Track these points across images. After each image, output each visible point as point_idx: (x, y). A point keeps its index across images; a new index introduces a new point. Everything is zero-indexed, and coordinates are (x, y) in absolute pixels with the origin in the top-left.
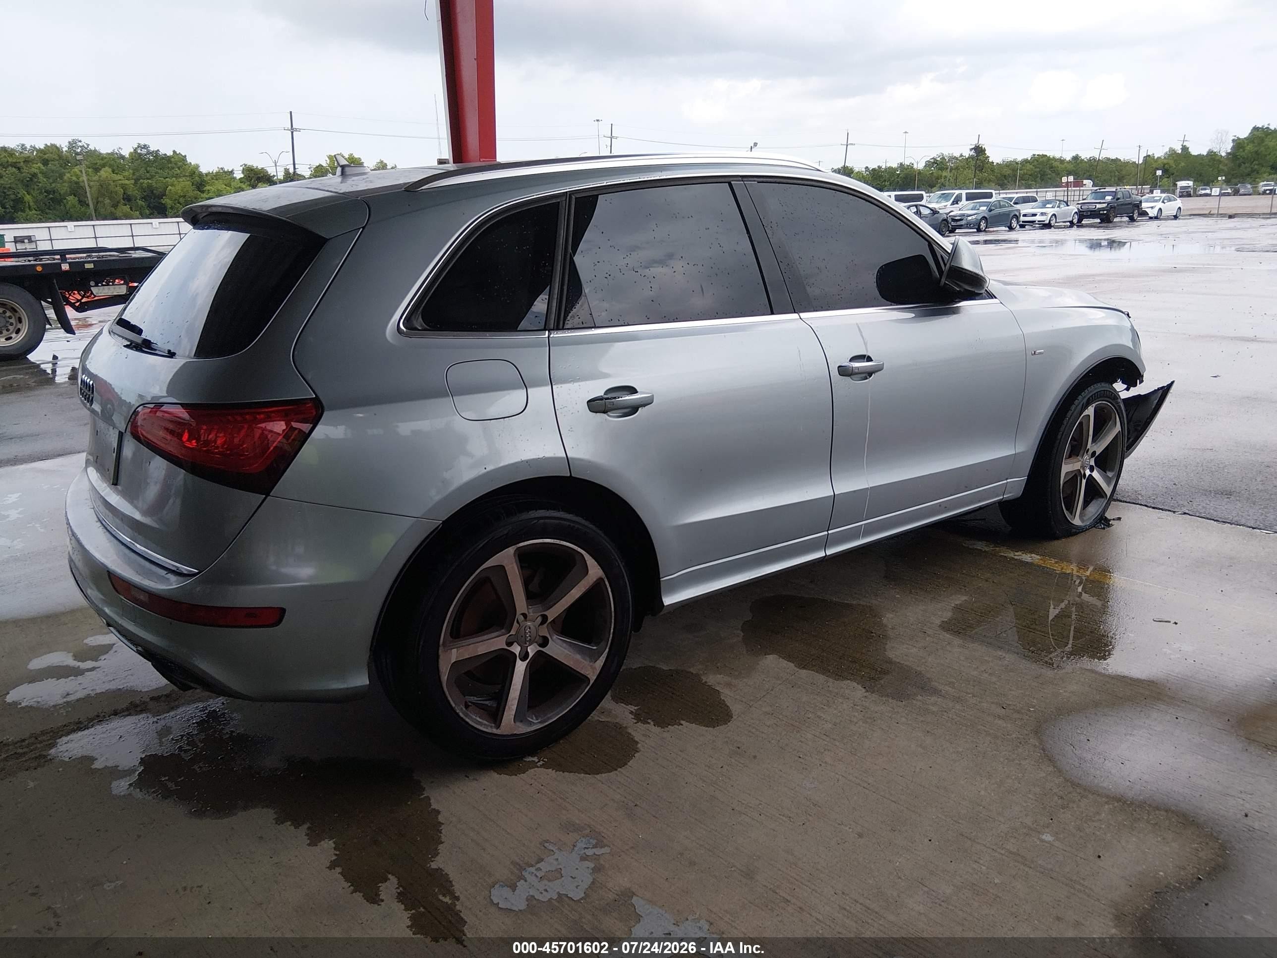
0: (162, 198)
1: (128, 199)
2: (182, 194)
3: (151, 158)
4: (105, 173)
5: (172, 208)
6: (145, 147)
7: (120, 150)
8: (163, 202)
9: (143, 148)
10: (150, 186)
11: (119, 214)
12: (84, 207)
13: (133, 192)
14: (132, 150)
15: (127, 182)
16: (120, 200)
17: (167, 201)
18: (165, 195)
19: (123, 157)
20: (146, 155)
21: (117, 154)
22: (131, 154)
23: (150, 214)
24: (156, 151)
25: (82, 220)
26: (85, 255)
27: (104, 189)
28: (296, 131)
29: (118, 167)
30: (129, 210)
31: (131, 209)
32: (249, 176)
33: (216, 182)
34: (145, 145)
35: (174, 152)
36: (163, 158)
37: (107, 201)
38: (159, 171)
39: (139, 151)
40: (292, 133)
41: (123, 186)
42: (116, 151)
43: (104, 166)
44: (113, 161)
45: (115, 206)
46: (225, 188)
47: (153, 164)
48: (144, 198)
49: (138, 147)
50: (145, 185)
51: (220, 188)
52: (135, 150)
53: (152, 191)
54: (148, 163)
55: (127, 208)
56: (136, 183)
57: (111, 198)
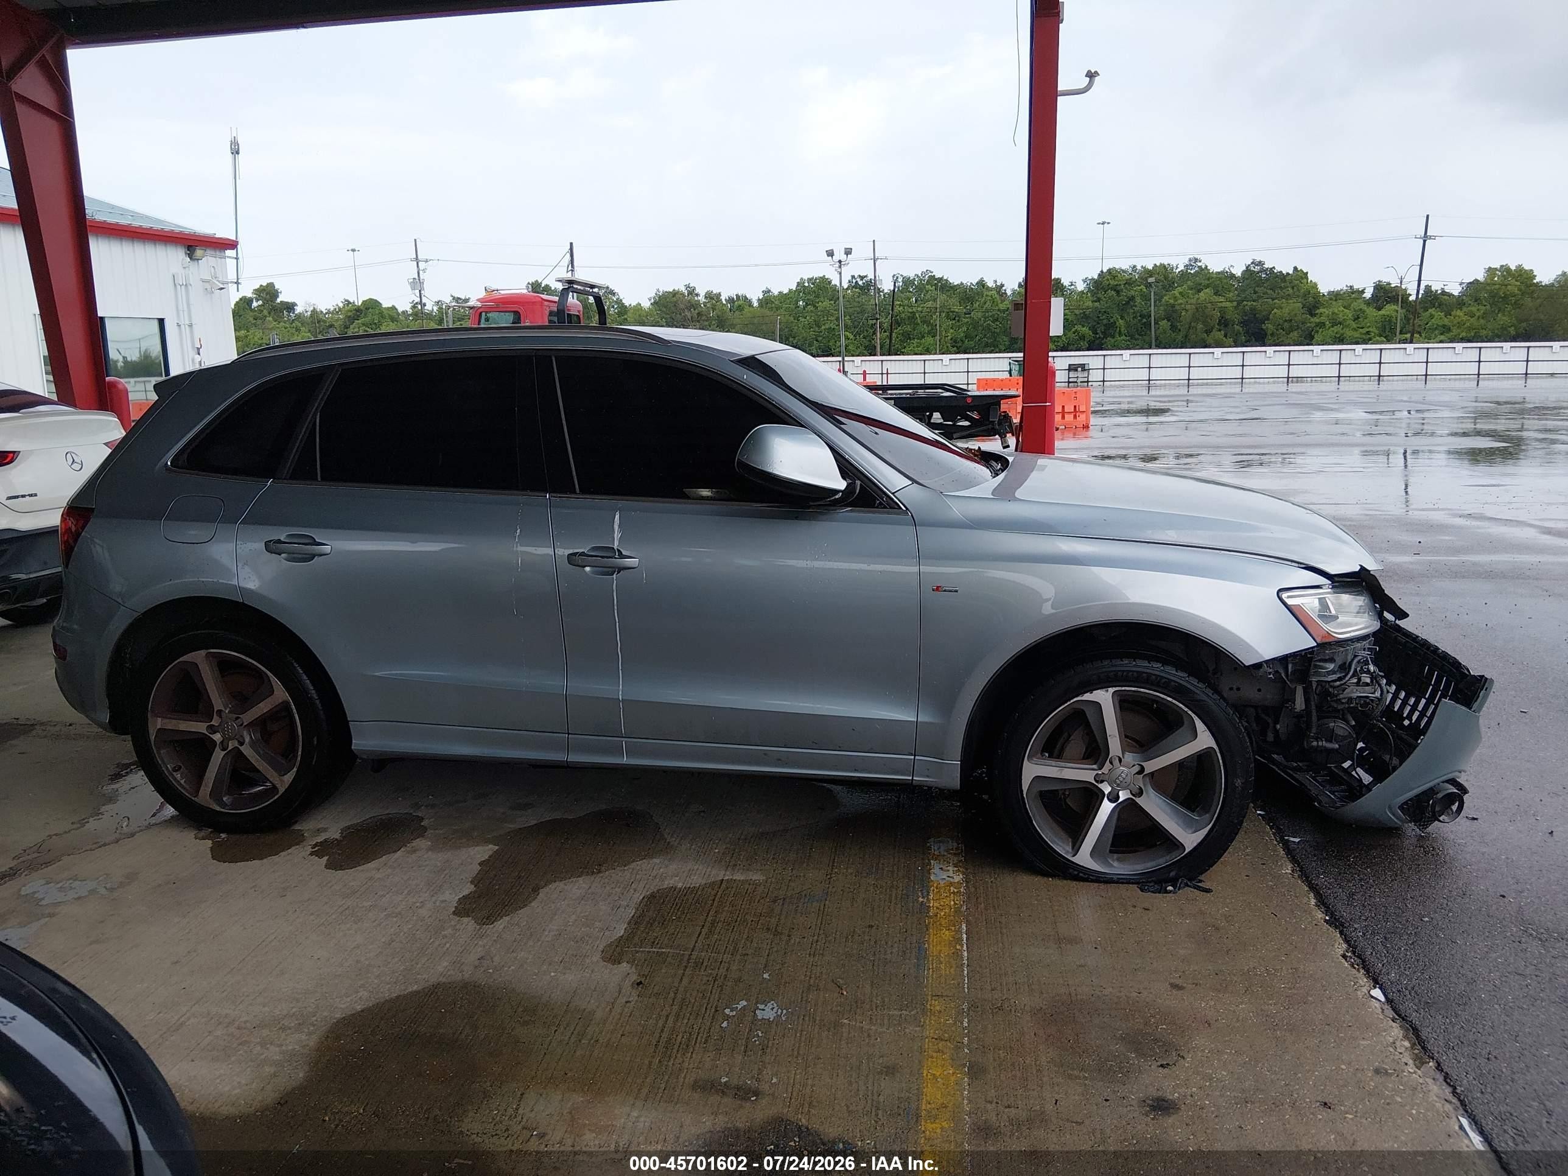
0: (1264, 323)
1: (1224, 323)
2: (1287, 319)
3: (1263, 276)
4: (1205, 295)
5: (1272, 335)
6: (1260, 263)
7: (1231, 269)
8: (1264, 327)
9: (1257, 265)
10: (1253, 310)
11: (1210, 340)
12: (1175, 334)
13: (1234, 316)
14: (1244, 268)
15: (1228, 304)
16: (1214, 326)
17: (1269, 327)
18: (1268, 319)
19: (1233, 276)
20: (1258, 273)
21: (1227, 272)
22: (1244, 273)
23: (1246, 342)
24: (1271, 269)
25: (1170, 347)
26: (910, 391)
27: (1200, 312)
28: (1430, 239)
29: (1223, 287)
30: (1222, 337)
31: (1225, 336)
32: (1377, 296)
33: (1334, 303)
34: (1260, 262)
35: (1295, 268)
36: (1277, 276)
37: (1200, 326)
38: (1269, 291)
39: (1252, 269)
40: (1425, 241)
41: (1223, 310)
42: (1227, 269)
43: (1207, 287)
44: (1221, 282)
45: (1208, 332)
46: (1343, 311)
47: (1264, 283)
48: (1244, 323)
49: (1252, 263)
50: (1247, 308)
51: (1336, 311)
52: (1247, 268)
53: (1255, 315)
54: (1260, 282)
55: (1220, 335)
56: (1239, 304)
57: (1204, 323)
